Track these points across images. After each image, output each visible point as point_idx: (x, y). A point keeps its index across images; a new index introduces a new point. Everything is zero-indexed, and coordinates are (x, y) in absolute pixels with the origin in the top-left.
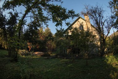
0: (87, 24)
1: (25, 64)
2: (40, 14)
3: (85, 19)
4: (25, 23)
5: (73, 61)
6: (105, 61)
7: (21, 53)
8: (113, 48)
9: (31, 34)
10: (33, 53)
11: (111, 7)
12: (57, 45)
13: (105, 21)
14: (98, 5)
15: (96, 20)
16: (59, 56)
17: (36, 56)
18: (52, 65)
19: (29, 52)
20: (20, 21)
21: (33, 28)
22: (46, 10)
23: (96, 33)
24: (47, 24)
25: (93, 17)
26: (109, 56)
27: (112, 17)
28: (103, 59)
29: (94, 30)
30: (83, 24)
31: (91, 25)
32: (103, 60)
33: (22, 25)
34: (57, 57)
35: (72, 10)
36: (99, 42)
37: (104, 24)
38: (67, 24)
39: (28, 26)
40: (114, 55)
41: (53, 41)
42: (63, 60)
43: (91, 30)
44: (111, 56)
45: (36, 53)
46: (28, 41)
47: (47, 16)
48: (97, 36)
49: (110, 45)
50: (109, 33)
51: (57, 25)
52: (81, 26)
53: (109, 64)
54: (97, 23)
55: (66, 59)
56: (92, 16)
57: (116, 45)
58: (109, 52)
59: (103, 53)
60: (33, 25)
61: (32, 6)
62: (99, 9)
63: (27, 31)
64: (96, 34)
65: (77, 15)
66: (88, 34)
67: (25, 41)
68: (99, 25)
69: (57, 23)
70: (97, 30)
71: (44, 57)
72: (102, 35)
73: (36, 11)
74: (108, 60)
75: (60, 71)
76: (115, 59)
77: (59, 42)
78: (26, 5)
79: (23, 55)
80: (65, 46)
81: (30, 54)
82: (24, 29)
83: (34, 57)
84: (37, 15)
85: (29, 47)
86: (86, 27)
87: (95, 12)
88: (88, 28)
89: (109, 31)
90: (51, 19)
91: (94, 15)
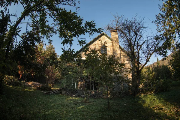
0: (113, 46)
1: (12, 99)
2: (43, 21)
3: (112, 37)
4: (19, 32)
5: (86, 100)
6: (140, 103)
7: (7, 81)
8: (155, 83)
9: (24, 52)
10: (24, 83)
11: (159, 23)
12: (63, 74)
13: (144, 43)
14: (136, 18)
15: (129, 41)
16: (64, 92)
17: (30, 89)
18: (52, 105)
19: (20, 80)
20: (11, 27)
21: (29, 43)
22: (53, 16)
23: (127, 60)
24: (51, 38)
25: (125, 35)
26: (146, 95)
27: (157, 38)
28: (136, 100)
29: (124, 56)
30: (107, 45)
31: (120, 47)
32: (136, 102)
33: (13, 36)
34: (61, 93)
35: (92, 22)
36: (131, 75)
37: (142, 47)
38: (81, 43)
39: (22, 37)
40: (156, 93)
41: (57, 66)
42: (71, 98)
43: (119, 55)
44: (149, 96)
45: (30, 83)
46: (19, 62)
47: (53, 25)
48: (128, 65)
49: (149, 80)
50: (148, 61)
51: (64, 43)
52: (104, 47)
53: (147, 108)
54: (130, 45)
55: (76, 97)
56: (124, 33)
57: (159, 80)
58: (147, 90)
59: (135, 91)
60: (29, 38)
61: (34, 7)
62: (137, 25)
63: (19, 46)
64: (126, 62)
65: (99, 31)
66: (113, 61)
67: (14, 61)
68: (134, 48)
69: (65, 40)
70: (128, 55)
71: (41, 90)
72: (136, 64)
73: (37, 16)
74: (144, 102)
75: (66, 114)
76: (157, 101)
77: (66, 70)
78: (26, 4)
79: (10, 85)
80: (75, 76)
81: (20, 85)
82: (15, 43)
83: (26, 90)
84: (37, 22)
85: (19, 72)
86: (112, 49)
87: (128, 28)
88: (114, 52)
89: (149, 58)
90: (58, 32)
91: (127, 32)
